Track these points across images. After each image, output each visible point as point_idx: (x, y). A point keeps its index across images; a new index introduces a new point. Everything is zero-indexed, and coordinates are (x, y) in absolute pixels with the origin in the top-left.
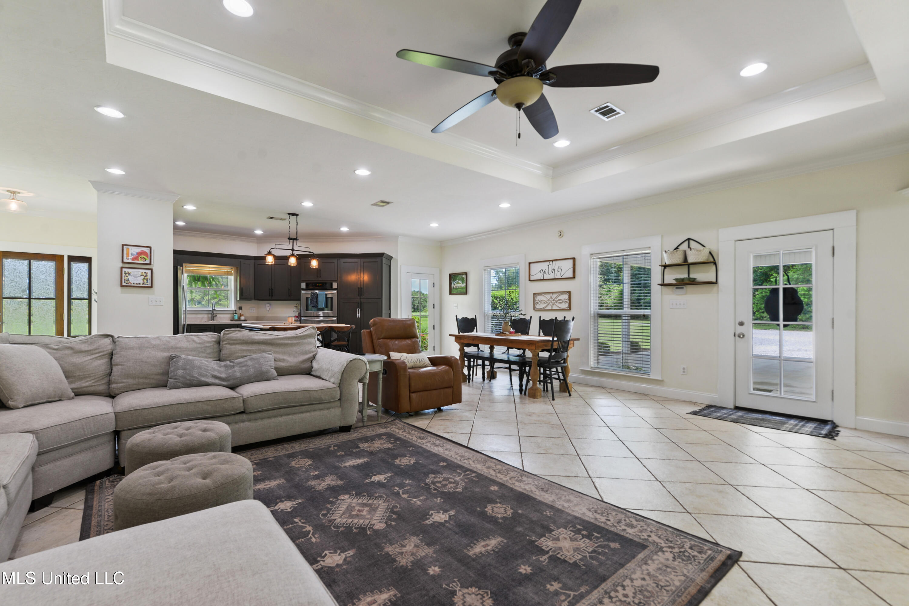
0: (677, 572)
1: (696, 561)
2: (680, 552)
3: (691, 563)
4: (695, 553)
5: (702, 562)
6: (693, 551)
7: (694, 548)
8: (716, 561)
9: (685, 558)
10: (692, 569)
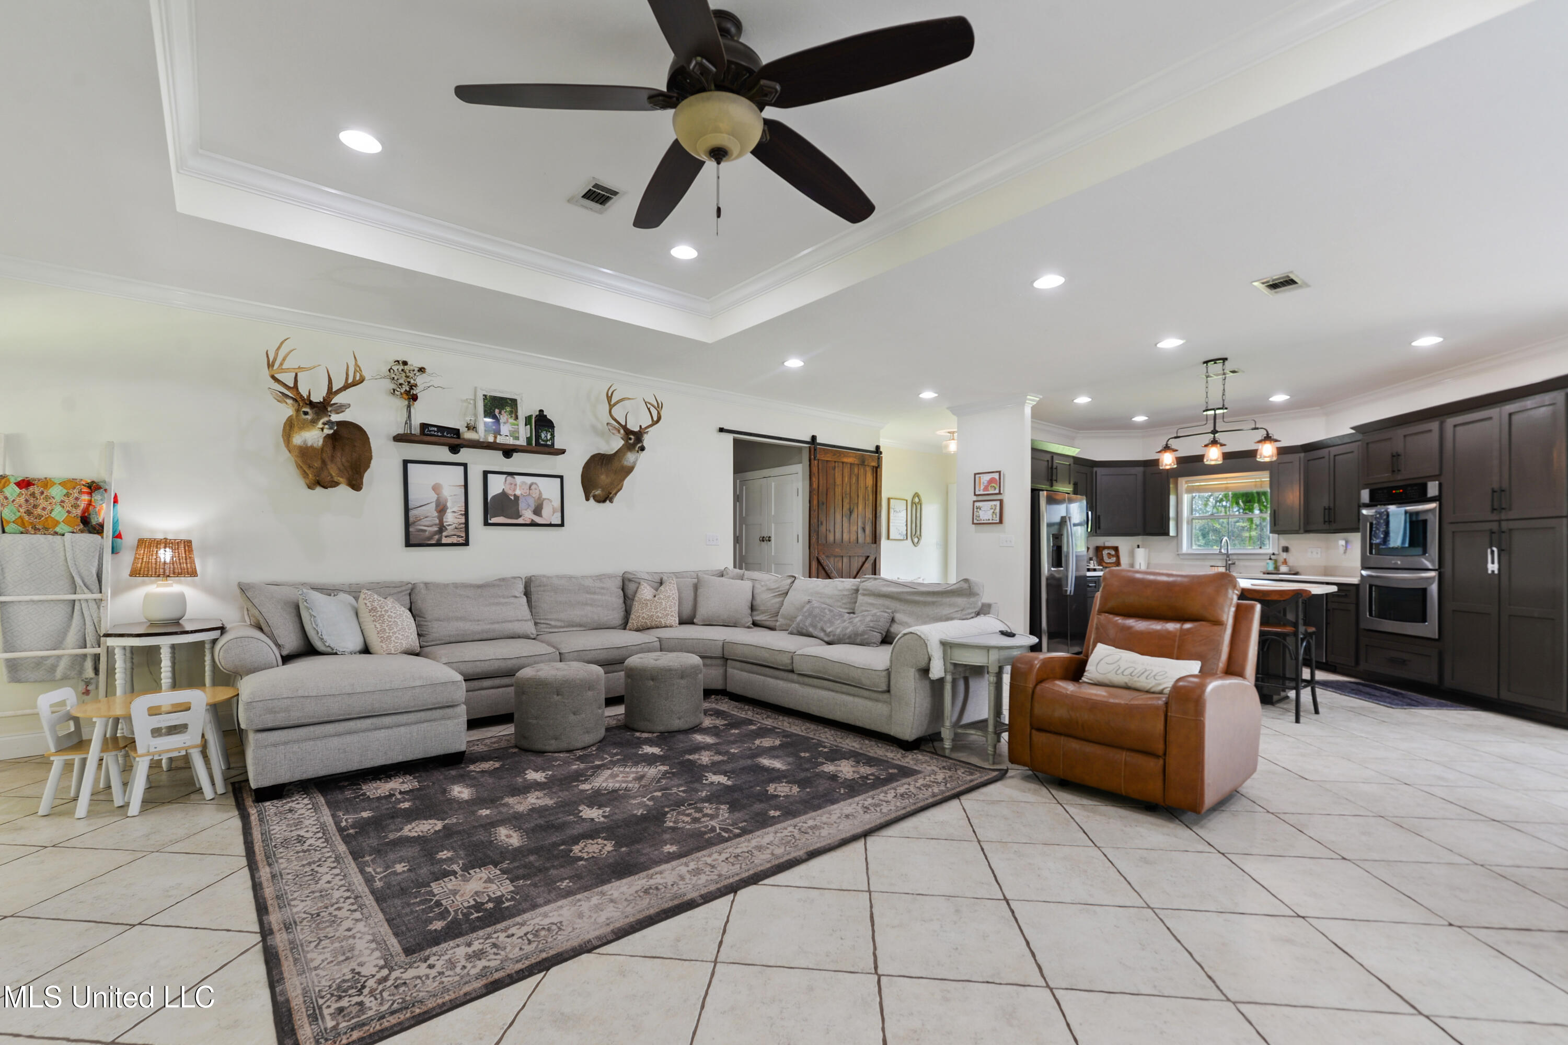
0: (328, 963)
1: (329, 996)
2: (363, 987)
3: (330, 987)
4: (344, 1003)
5: (321, 1001)
6: (353, 1003)
7: (358, 1008)
8: (306, 1020)
9: (346, 985)
10: (319, 982)
